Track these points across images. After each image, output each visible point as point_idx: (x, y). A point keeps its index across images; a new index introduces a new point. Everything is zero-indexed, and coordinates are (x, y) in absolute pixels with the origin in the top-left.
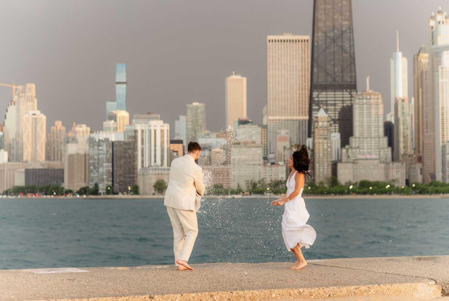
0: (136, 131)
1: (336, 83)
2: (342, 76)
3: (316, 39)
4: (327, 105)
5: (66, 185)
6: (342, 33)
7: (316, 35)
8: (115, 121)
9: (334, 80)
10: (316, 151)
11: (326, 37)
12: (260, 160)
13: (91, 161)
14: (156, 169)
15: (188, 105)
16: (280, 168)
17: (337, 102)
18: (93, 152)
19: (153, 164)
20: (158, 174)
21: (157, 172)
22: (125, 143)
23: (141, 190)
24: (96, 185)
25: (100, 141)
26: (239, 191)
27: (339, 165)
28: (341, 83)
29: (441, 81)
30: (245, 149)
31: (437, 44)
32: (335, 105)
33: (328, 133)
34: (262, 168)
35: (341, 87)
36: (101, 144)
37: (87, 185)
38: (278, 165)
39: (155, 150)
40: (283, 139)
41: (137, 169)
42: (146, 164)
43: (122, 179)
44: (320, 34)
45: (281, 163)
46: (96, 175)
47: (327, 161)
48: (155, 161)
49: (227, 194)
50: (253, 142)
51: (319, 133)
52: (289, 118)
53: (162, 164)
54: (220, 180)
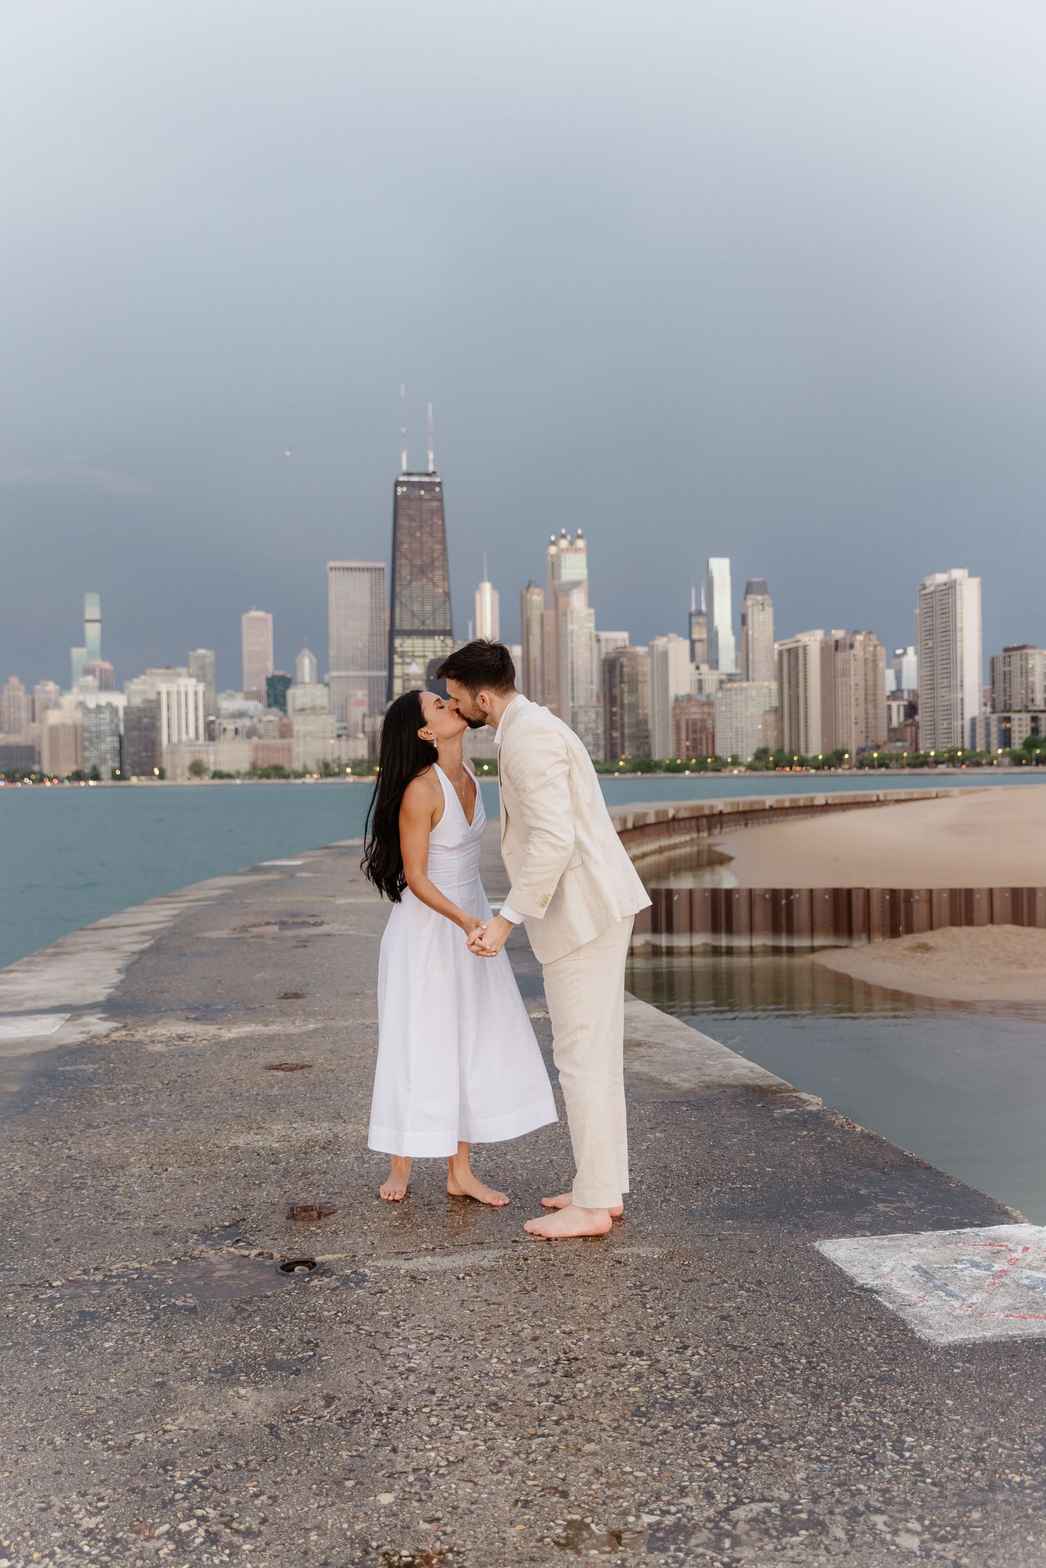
0: (159, 693)
1: (426, 628)
2: (434, 619)
3: (398, 568)
4: (413, 656)
5: (47, 770)
6: (433, 560)
7: (398, 562)
8: (95, 675)
9: (423, 623)
11: (412, 565)
12: (332, 731)
13: (86, 735)
14: (191, 745)
15: (191, 654)
16: (359, 742)
17: (427, 654)
18: (90, 721)
19: (184, 737)
20: (194, 752)
21: (192, 749)
22: (139, 710)
23: (169, 773)
24: (94, 768)
25: (99, 707)
26: (306, 774)
28: (432, 628)
29: (570, 627)
30: (312, 717)
31: (559, 578)
32: (424, 657)
34: (335, 742)
35: (431, 633)
36: (103, 710)
37: (80, 768)
38: (357, 738)
39: (187, 720)
40: (360, 703)
41: (160, 744)
42: (175, 739)
43: (136, 759)
44: (403, 561)
45: (361, 735)
46: (95, 753)
48: (187, 733)
49: (287, 777)
50: (323, 708)
52: (359, 673)
53: (197, 738)
54: (278, 759)
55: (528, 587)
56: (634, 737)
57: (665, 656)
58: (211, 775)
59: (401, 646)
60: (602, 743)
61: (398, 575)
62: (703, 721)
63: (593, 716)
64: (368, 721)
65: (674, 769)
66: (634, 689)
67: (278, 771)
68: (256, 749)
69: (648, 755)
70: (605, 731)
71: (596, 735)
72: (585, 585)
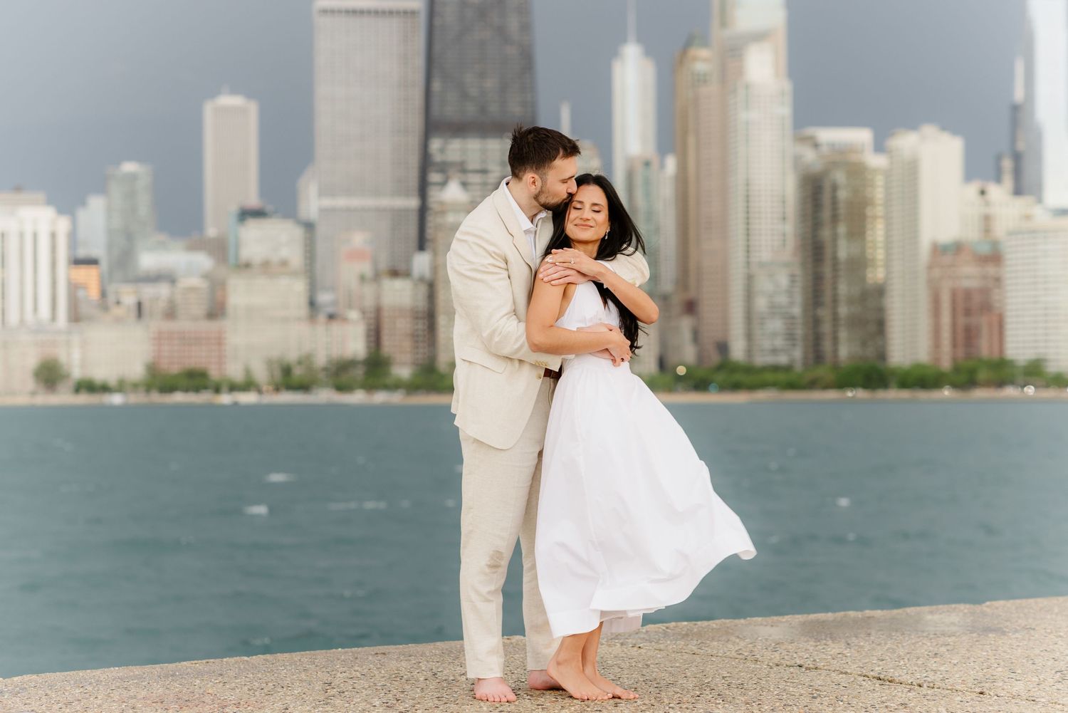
1: (487, 119)
2: (503, 102)
3: (438, 9)
4: (465, 172)
10: (440, 287)
12: (299, 308)
14: (37, 331)
15: (109, 170)
16: (350, 327)
19: (29, 316)
20: (46, 343)
21: (42, 337)
26: (248, 385)
29: (743, 116)
31: (732, 25)
32: (484, 172)
34: (304, 328)
38: (345, 320)
39: (35, 284)
40: (355, 255)
42: (13, 319)
48: (35, 309)
49: (217, 390)
52: (370, 202)
53: (54, 318)
55: (687, 46)
56: (855, 322)
57: (912, 170)
58: (70, 384)
59: (442, 150)
60: (799, 331)
61: (438, 22)
62: (985, 292)
63: (783, 280)
65: (922, 379)
66: (858, 231)
68: (160, 338)
69: (882, 356)
70: (805, 311)
71: (790, 319)
72: (780, 35)
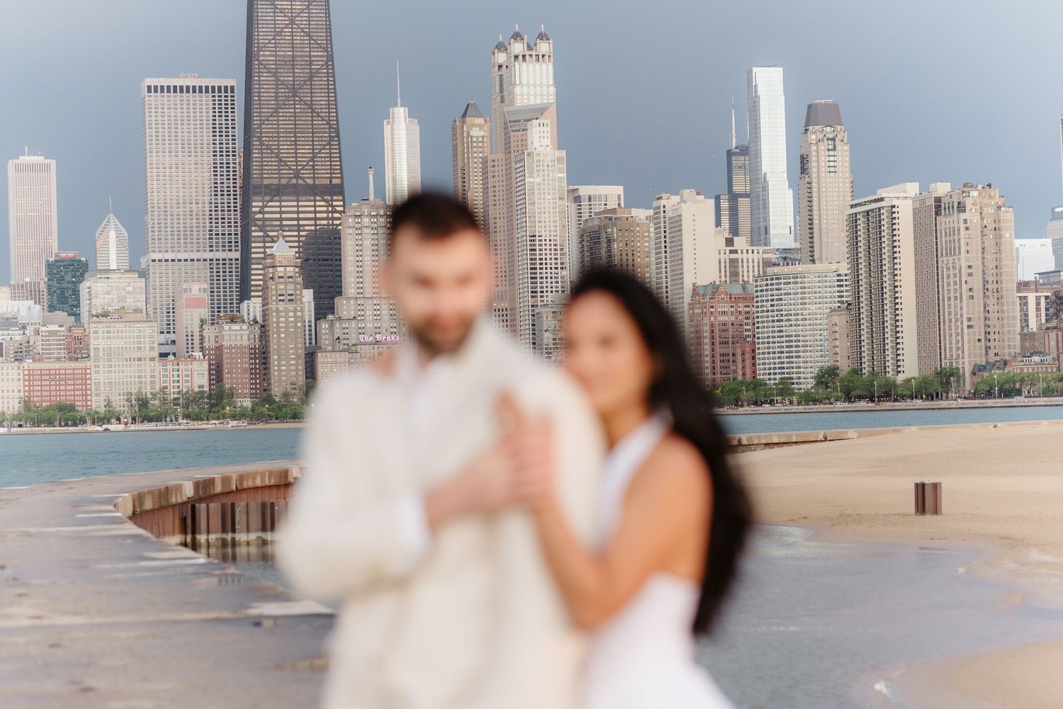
1: (300, 182)
3: (255, 86)
6: (312, 75)
7: (255, 77)
9: (297, 176)
10: (272, 328)
11: (277, 84)
12: (152, 348)
16: (196, 365)
17: (302, 222)
26: (109, 416)
27: (321, 358)
28: (310, 181)
29: (528, 180)
30: (120, 326)
31: (512, 102)
32: (298, 228)
33: (295, 289)
34: (157, 365)
35: (313, 191)
38: (190, 358)
40: (194, 303)
44: (264, 77)
45: (198, 354)
47: (296, 348)
49: (83, 421)
50: (137, 311)
51: (277, 290)
52: (195, 255)
54: (66, 394)
55: (464, 116)
57: (676, 224)
59: (262, 211)
61: (255, 98)
62: (738, 325)
64: (209, 332)
67: (67, 415)
68: (30, 377)
72: (552, 112)
